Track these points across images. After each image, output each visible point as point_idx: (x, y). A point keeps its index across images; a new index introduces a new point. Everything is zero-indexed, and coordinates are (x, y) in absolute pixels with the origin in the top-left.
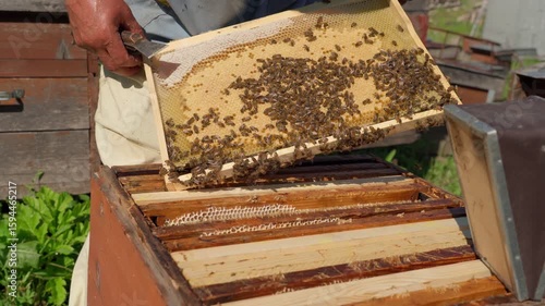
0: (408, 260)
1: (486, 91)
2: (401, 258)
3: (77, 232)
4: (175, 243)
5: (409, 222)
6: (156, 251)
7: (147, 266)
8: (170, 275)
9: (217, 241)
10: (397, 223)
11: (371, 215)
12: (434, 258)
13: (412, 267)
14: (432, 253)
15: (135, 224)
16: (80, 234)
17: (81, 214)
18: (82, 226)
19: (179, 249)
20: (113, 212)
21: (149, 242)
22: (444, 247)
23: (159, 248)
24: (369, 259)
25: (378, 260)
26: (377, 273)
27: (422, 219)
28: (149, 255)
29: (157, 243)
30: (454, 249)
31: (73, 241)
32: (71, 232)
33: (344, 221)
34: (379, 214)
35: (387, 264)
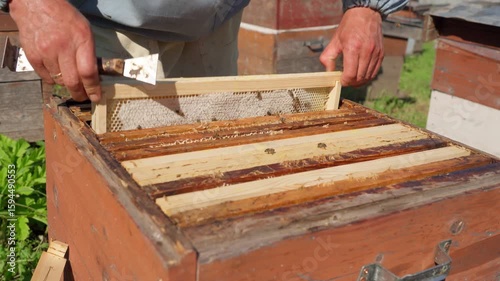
0: (333, 158)
1: (406, 40)
2: (327, 157)
3: (35, 175)
4: (123, 153)
5: (333, 131)
6: (106, 160)
7: (98, 172)
8: (119, 176)
9: (162, 151)
10: (323, 132)
11: (300, 127)
12: (355, 156)
13: (336, 163)
14: (354, 152)
15: (86, 141)
16: (38, 176)
17: (38, 158)
18: (40, 169)
19: (128, 158)
20: (64, 134)
21: (100, 154)
22: (364, 148)
23: (108, 157)
24: (298, 159)
25: (306, 160)
26: (305, 169)
27: (345, 128)
28: (100, 165)
29: (106, 154)
30: (372, 149)
31: (33, 183)
32: (30, 175)
33: (276, 132)
34: (308, 126)
35: (315, 162)
